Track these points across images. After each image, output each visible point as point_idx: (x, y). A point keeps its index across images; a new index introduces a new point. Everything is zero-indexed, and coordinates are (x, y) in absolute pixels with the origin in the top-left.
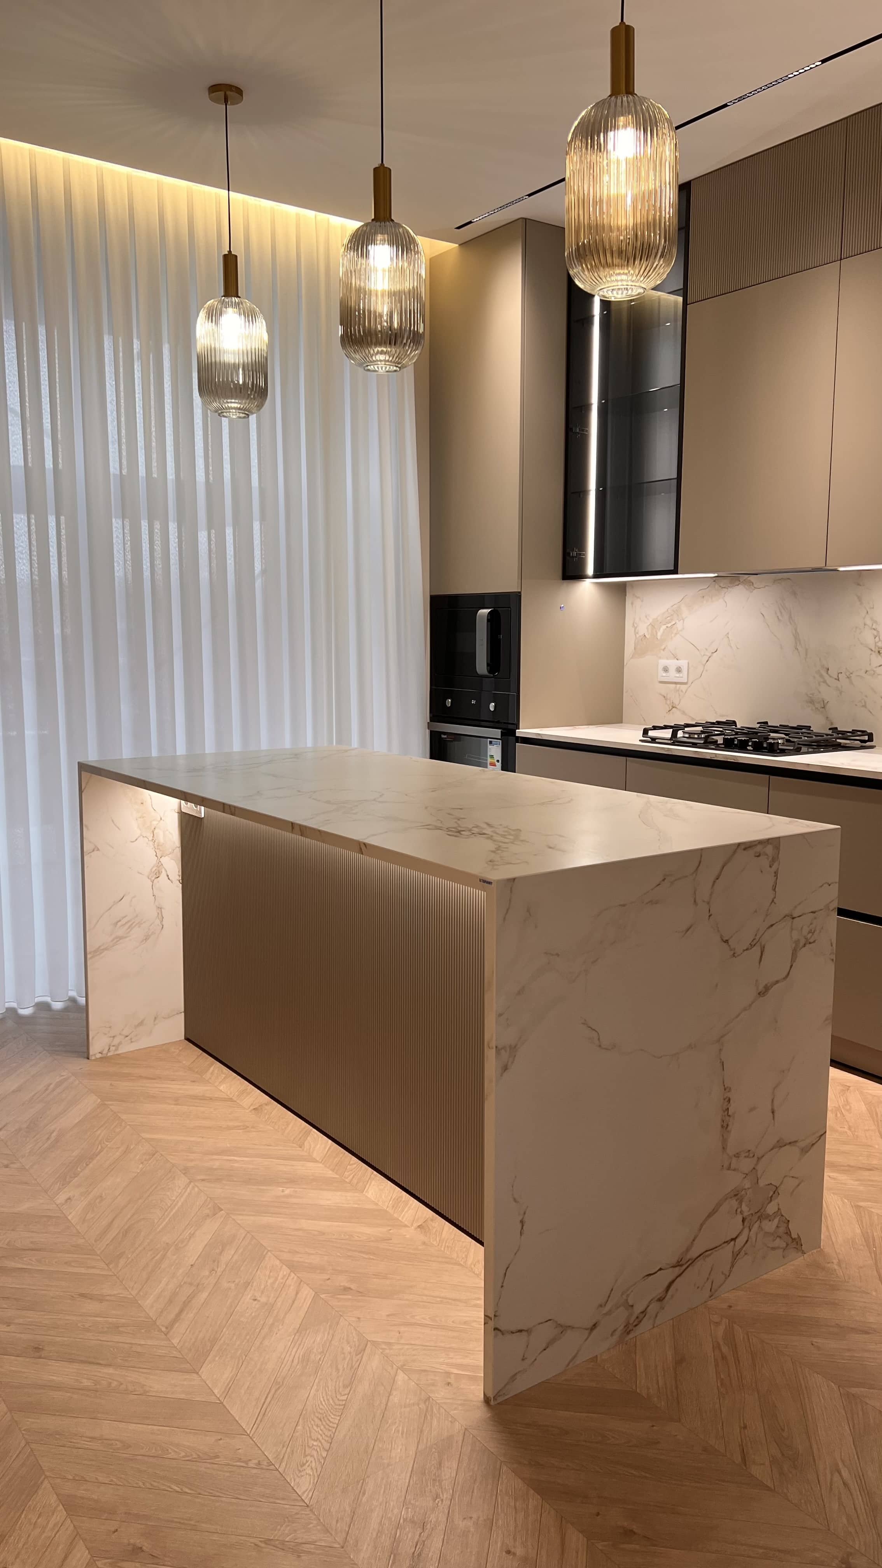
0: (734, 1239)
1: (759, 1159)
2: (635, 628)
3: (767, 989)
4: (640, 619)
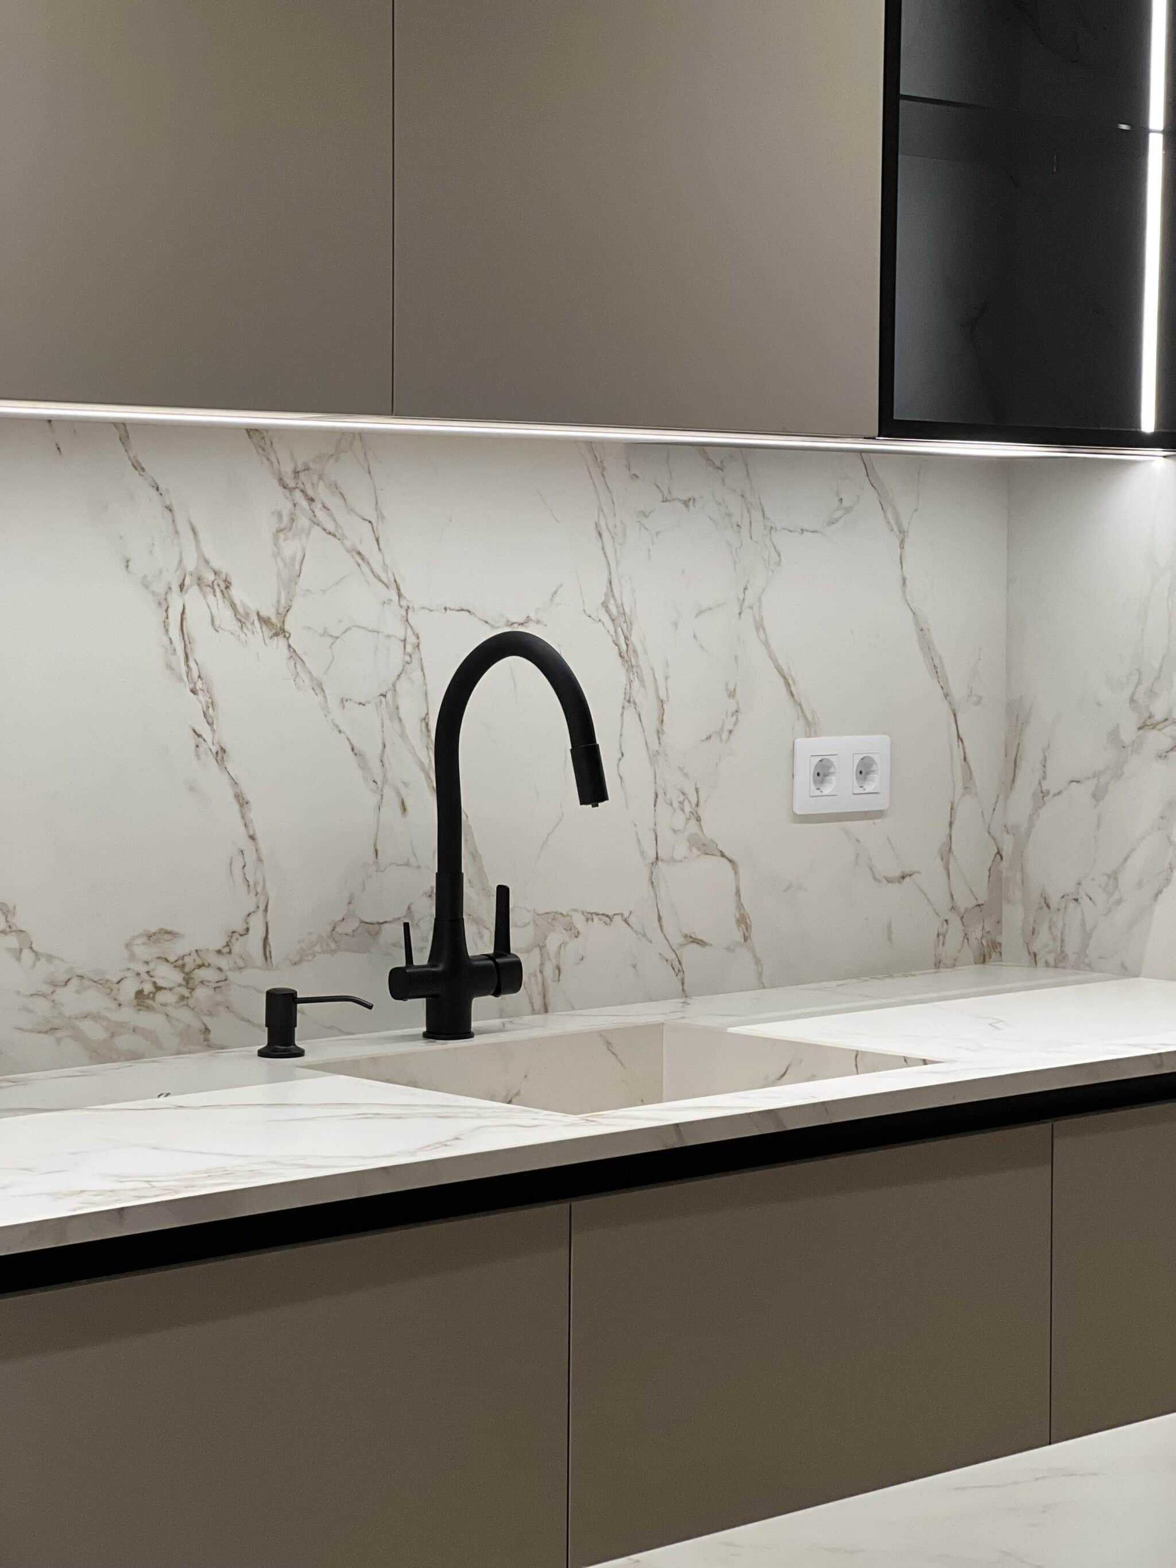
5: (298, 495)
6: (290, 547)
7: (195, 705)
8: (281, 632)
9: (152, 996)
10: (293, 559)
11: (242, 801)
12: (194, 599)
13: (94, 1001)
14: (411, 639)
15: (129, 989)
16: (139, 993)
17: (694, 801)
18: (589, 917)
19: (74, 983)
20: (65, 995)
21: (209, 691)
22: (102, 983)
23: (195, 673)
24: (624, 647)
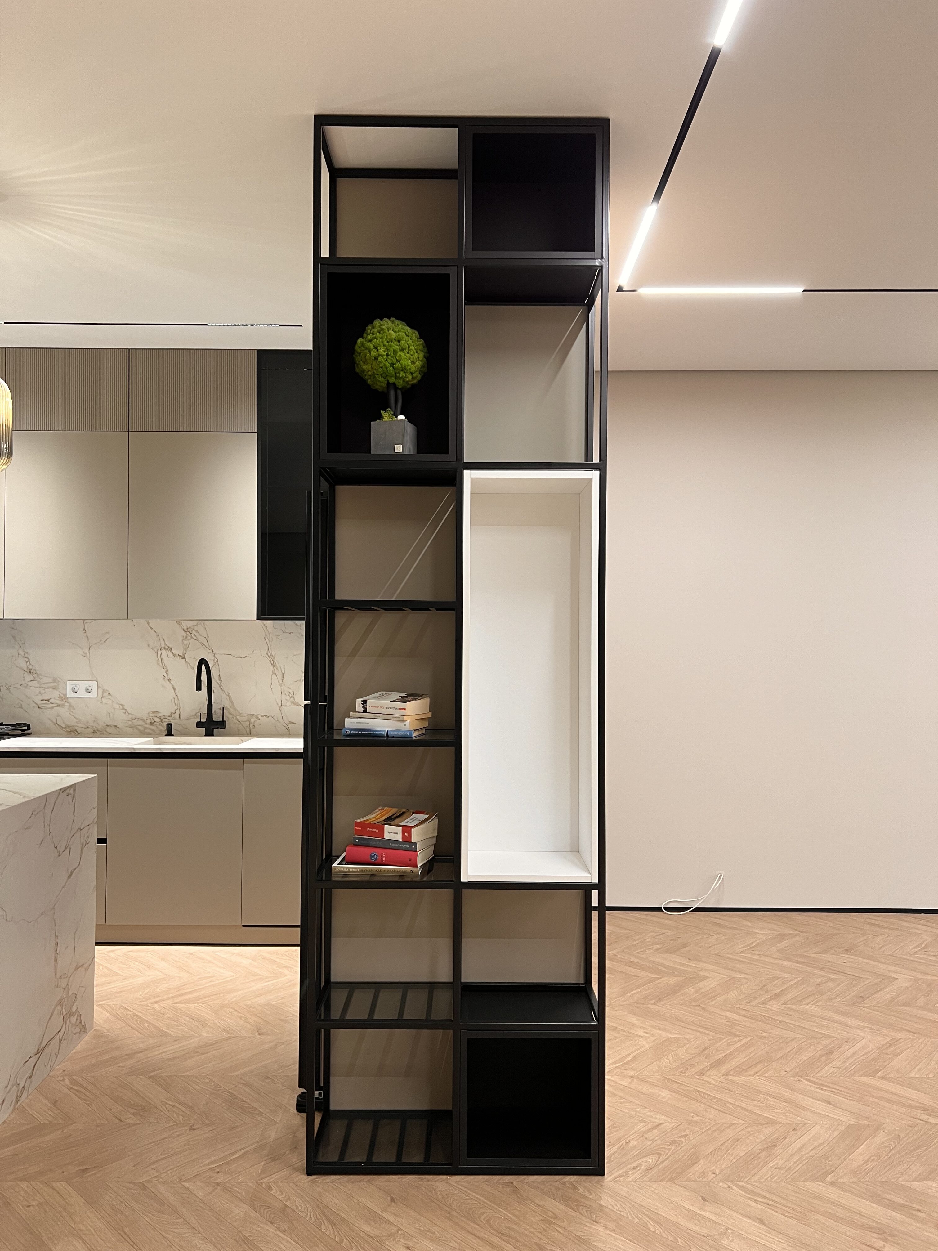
0: (60, 1031)
1: (69, 978)
3: (72, 873)
5: (188, 633)
6: (185, 642)
7: (164, 671)
8: (184, 658)
9: (153, 723)
10: (187, 644)
11: (174, 689)
12: (163, 651)
13: (141, 723)
14: (216, 660)
15: (149, 721)
16: (151, 722)
17: (292, 694)
18: (262, 716)
19: (137, 719)
20: (133, 721)
21: (166, 668)
22: (142, 720)
23: (164, 665)
24: (272, 662)
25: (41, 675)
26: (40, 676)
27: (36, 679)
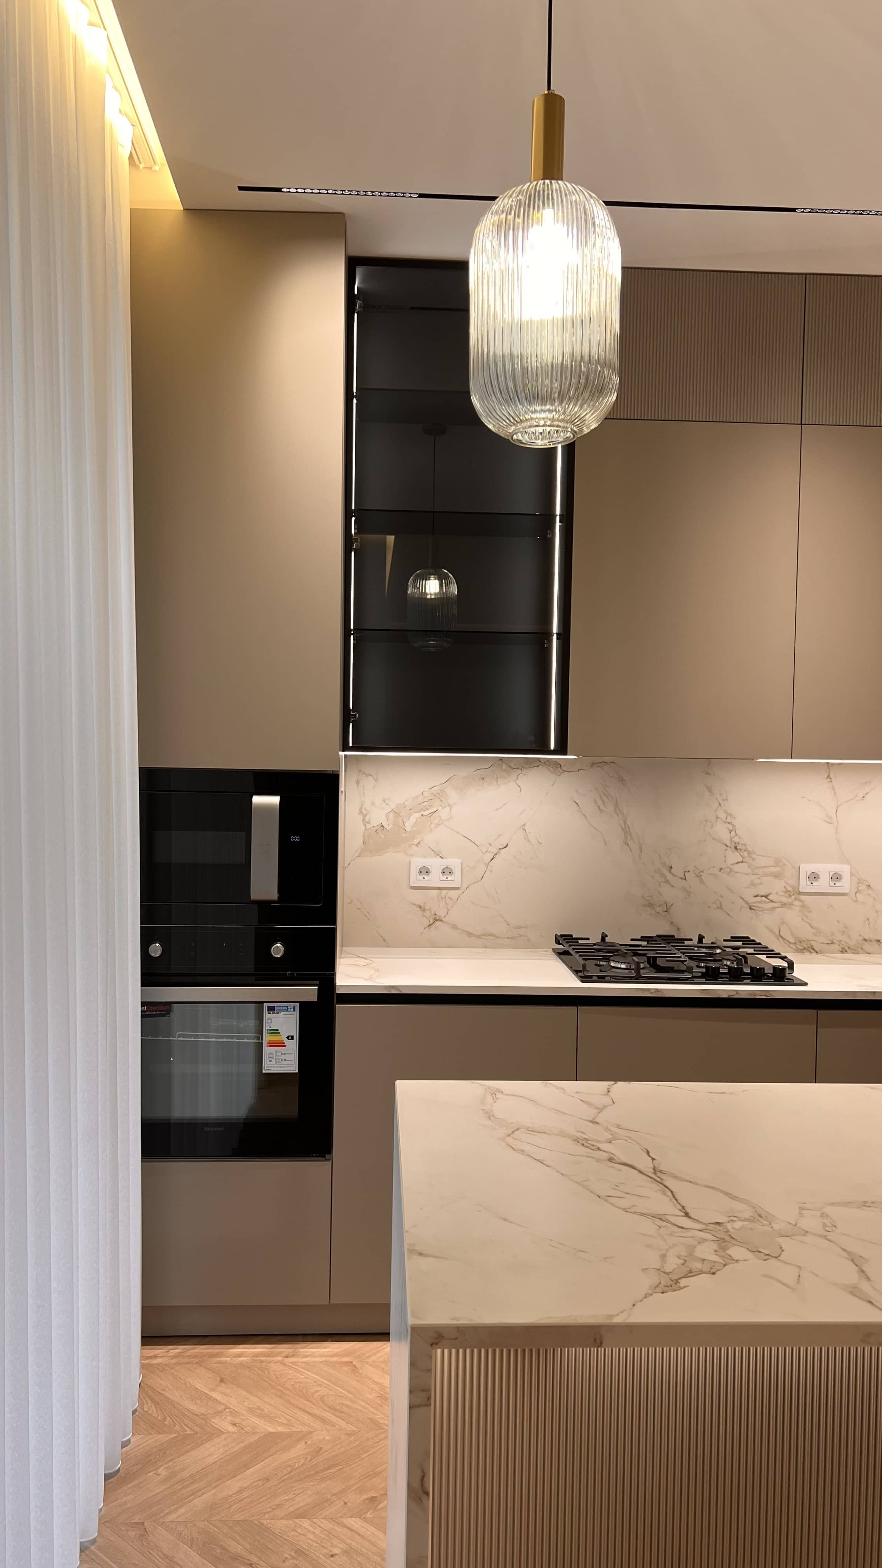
2: (365, 816)
4: (373, 803)
25: (754, 854)
26: (754, 856)
27: (746, 860)
